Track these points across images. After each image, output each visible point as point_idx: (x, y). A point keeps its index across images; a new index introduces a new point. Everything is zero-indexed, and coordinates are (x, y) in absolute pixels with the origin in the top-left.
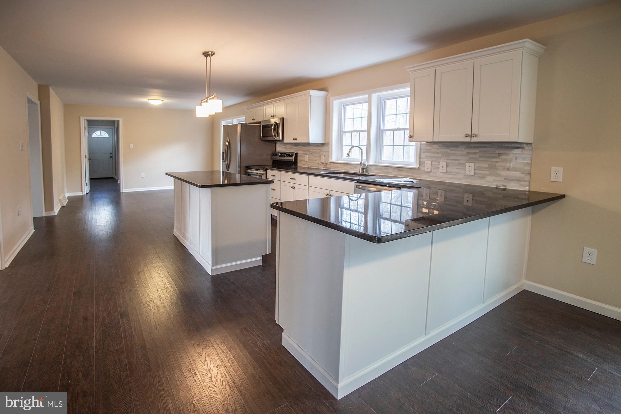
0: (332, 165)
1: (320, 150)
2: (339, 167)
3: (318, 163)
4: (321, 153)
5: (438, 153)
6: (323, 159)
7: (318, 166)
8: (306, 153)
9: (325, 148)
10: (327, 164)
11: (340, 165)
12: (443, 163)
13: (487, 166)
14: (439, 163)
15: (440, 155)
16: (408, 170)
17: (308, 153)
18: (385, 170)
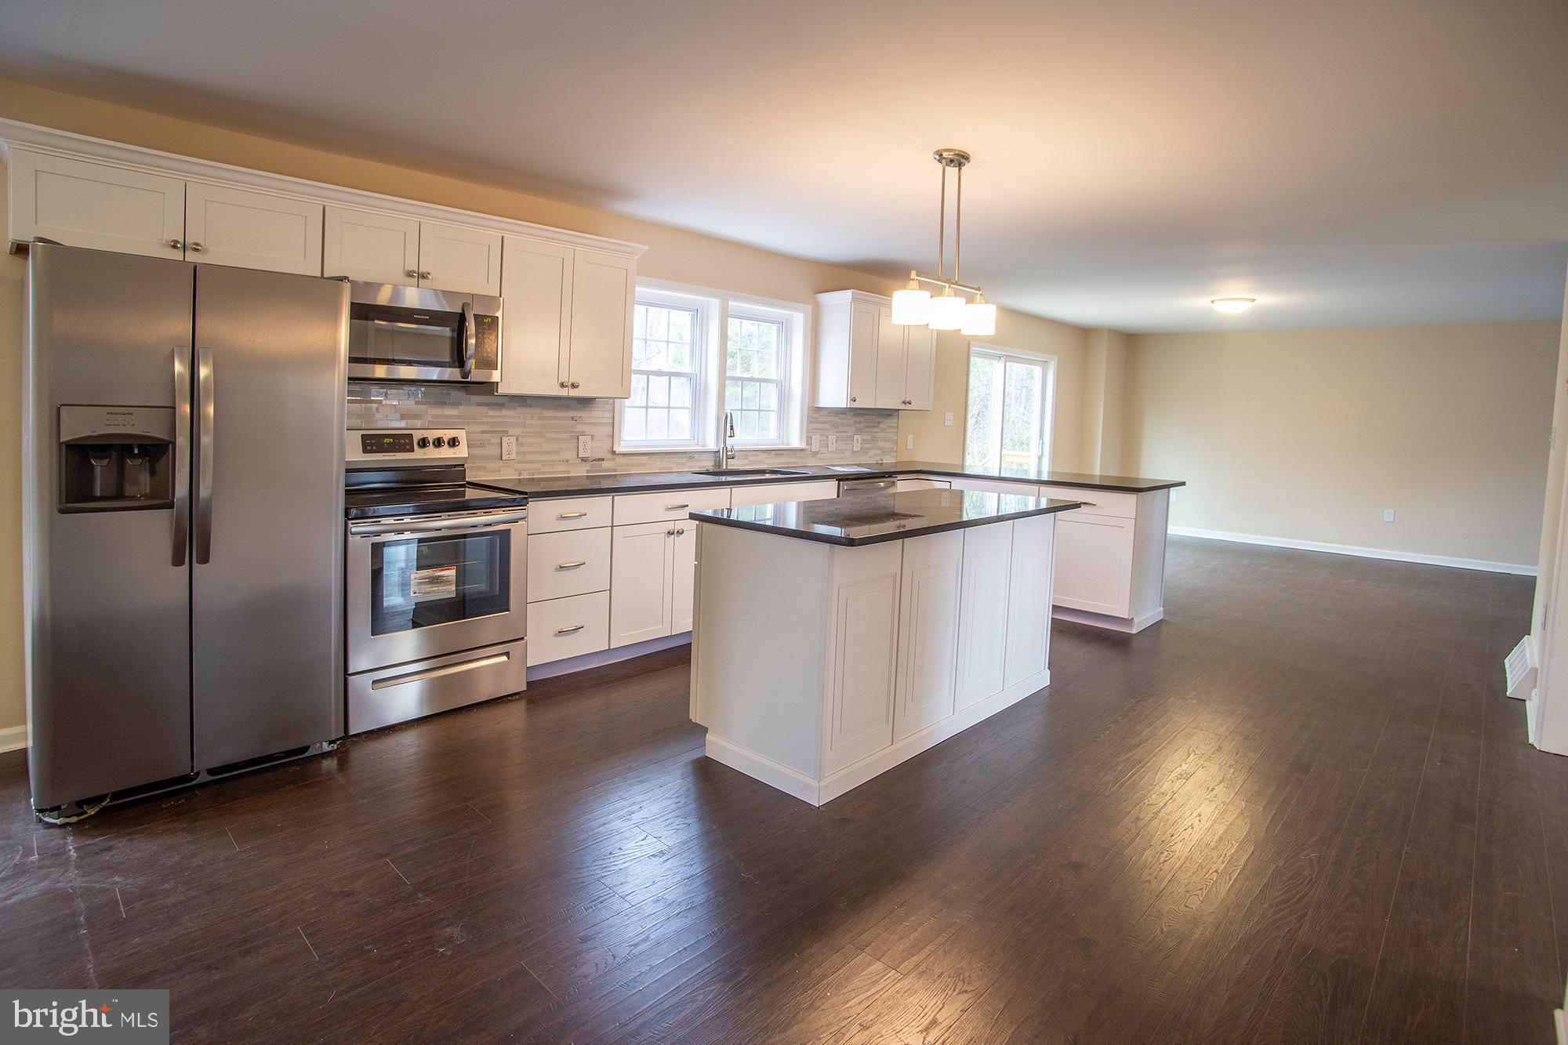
0: (623, 460)
1: (572, 418)
2: (644, 465)
3: (568, 461)
4: (580, 428)
5: (825, 423)
6: (588, 448)
7: (562, 468)
8: (507, 432)
9: (595, 414)
10: (603, 460)
11: (647, 457)
12: (832, 438)
13: (869, 438)
14: (828, 437)
15: (828, 426)
16: (791, 452)
17: (518, 431)
18: (751, 458)
